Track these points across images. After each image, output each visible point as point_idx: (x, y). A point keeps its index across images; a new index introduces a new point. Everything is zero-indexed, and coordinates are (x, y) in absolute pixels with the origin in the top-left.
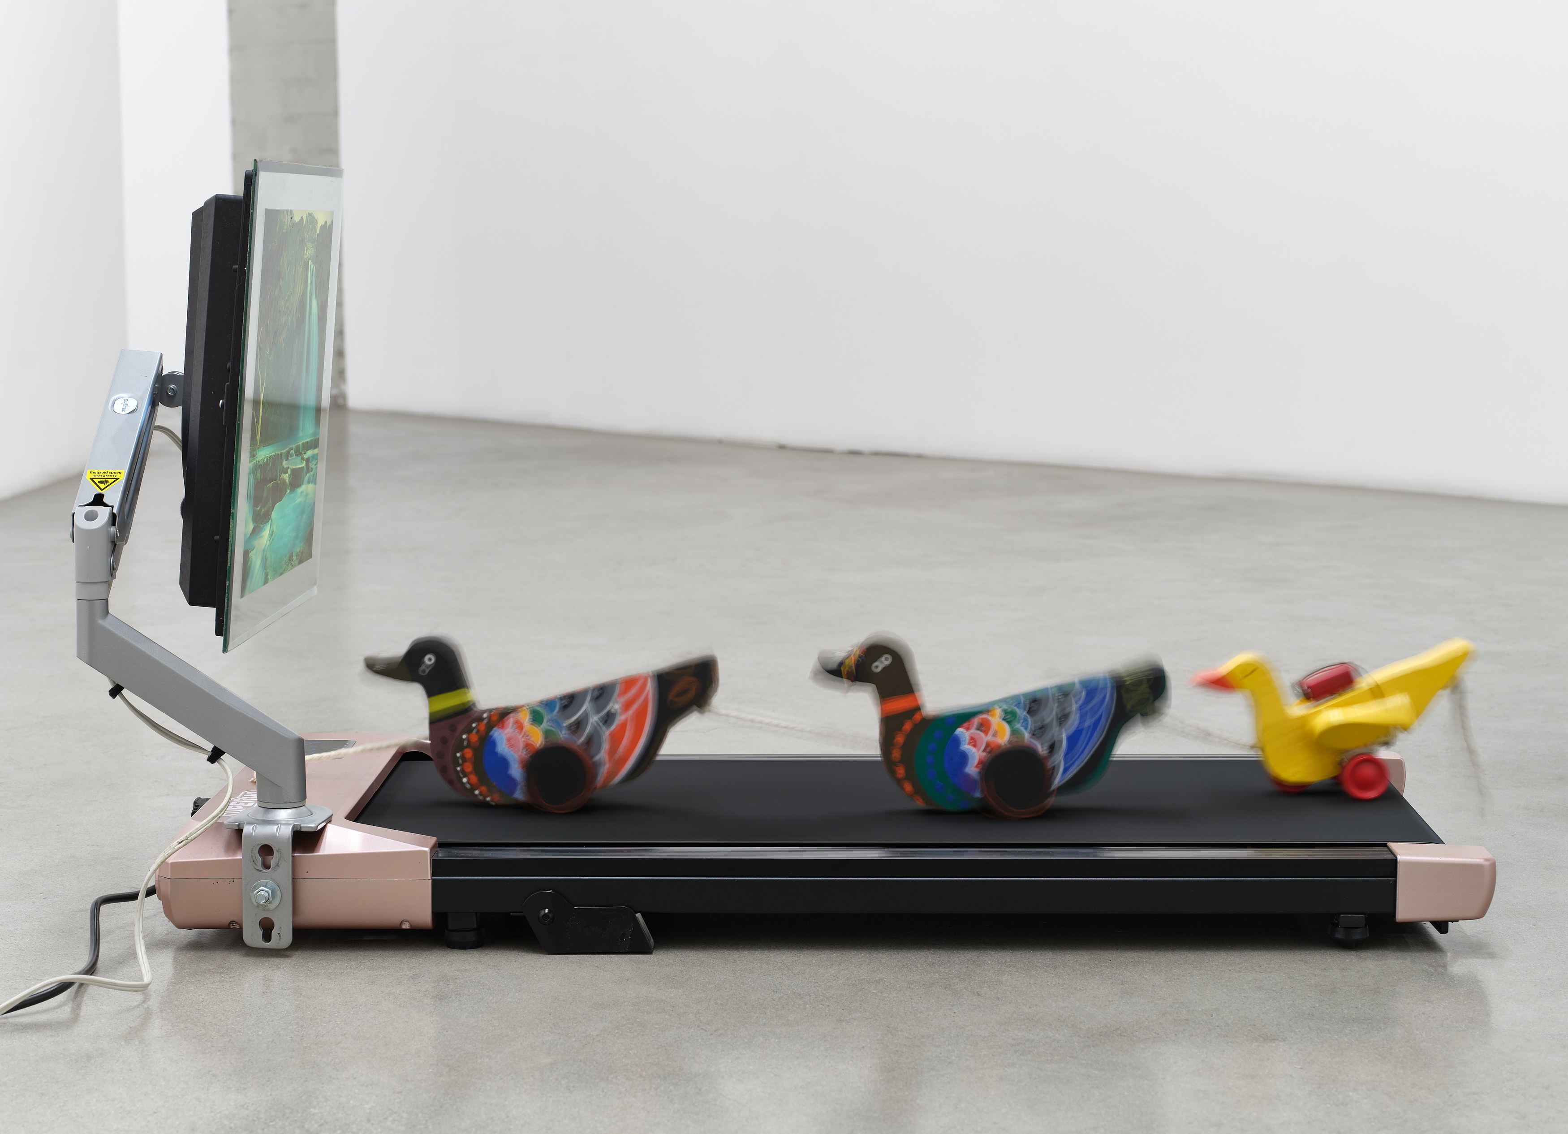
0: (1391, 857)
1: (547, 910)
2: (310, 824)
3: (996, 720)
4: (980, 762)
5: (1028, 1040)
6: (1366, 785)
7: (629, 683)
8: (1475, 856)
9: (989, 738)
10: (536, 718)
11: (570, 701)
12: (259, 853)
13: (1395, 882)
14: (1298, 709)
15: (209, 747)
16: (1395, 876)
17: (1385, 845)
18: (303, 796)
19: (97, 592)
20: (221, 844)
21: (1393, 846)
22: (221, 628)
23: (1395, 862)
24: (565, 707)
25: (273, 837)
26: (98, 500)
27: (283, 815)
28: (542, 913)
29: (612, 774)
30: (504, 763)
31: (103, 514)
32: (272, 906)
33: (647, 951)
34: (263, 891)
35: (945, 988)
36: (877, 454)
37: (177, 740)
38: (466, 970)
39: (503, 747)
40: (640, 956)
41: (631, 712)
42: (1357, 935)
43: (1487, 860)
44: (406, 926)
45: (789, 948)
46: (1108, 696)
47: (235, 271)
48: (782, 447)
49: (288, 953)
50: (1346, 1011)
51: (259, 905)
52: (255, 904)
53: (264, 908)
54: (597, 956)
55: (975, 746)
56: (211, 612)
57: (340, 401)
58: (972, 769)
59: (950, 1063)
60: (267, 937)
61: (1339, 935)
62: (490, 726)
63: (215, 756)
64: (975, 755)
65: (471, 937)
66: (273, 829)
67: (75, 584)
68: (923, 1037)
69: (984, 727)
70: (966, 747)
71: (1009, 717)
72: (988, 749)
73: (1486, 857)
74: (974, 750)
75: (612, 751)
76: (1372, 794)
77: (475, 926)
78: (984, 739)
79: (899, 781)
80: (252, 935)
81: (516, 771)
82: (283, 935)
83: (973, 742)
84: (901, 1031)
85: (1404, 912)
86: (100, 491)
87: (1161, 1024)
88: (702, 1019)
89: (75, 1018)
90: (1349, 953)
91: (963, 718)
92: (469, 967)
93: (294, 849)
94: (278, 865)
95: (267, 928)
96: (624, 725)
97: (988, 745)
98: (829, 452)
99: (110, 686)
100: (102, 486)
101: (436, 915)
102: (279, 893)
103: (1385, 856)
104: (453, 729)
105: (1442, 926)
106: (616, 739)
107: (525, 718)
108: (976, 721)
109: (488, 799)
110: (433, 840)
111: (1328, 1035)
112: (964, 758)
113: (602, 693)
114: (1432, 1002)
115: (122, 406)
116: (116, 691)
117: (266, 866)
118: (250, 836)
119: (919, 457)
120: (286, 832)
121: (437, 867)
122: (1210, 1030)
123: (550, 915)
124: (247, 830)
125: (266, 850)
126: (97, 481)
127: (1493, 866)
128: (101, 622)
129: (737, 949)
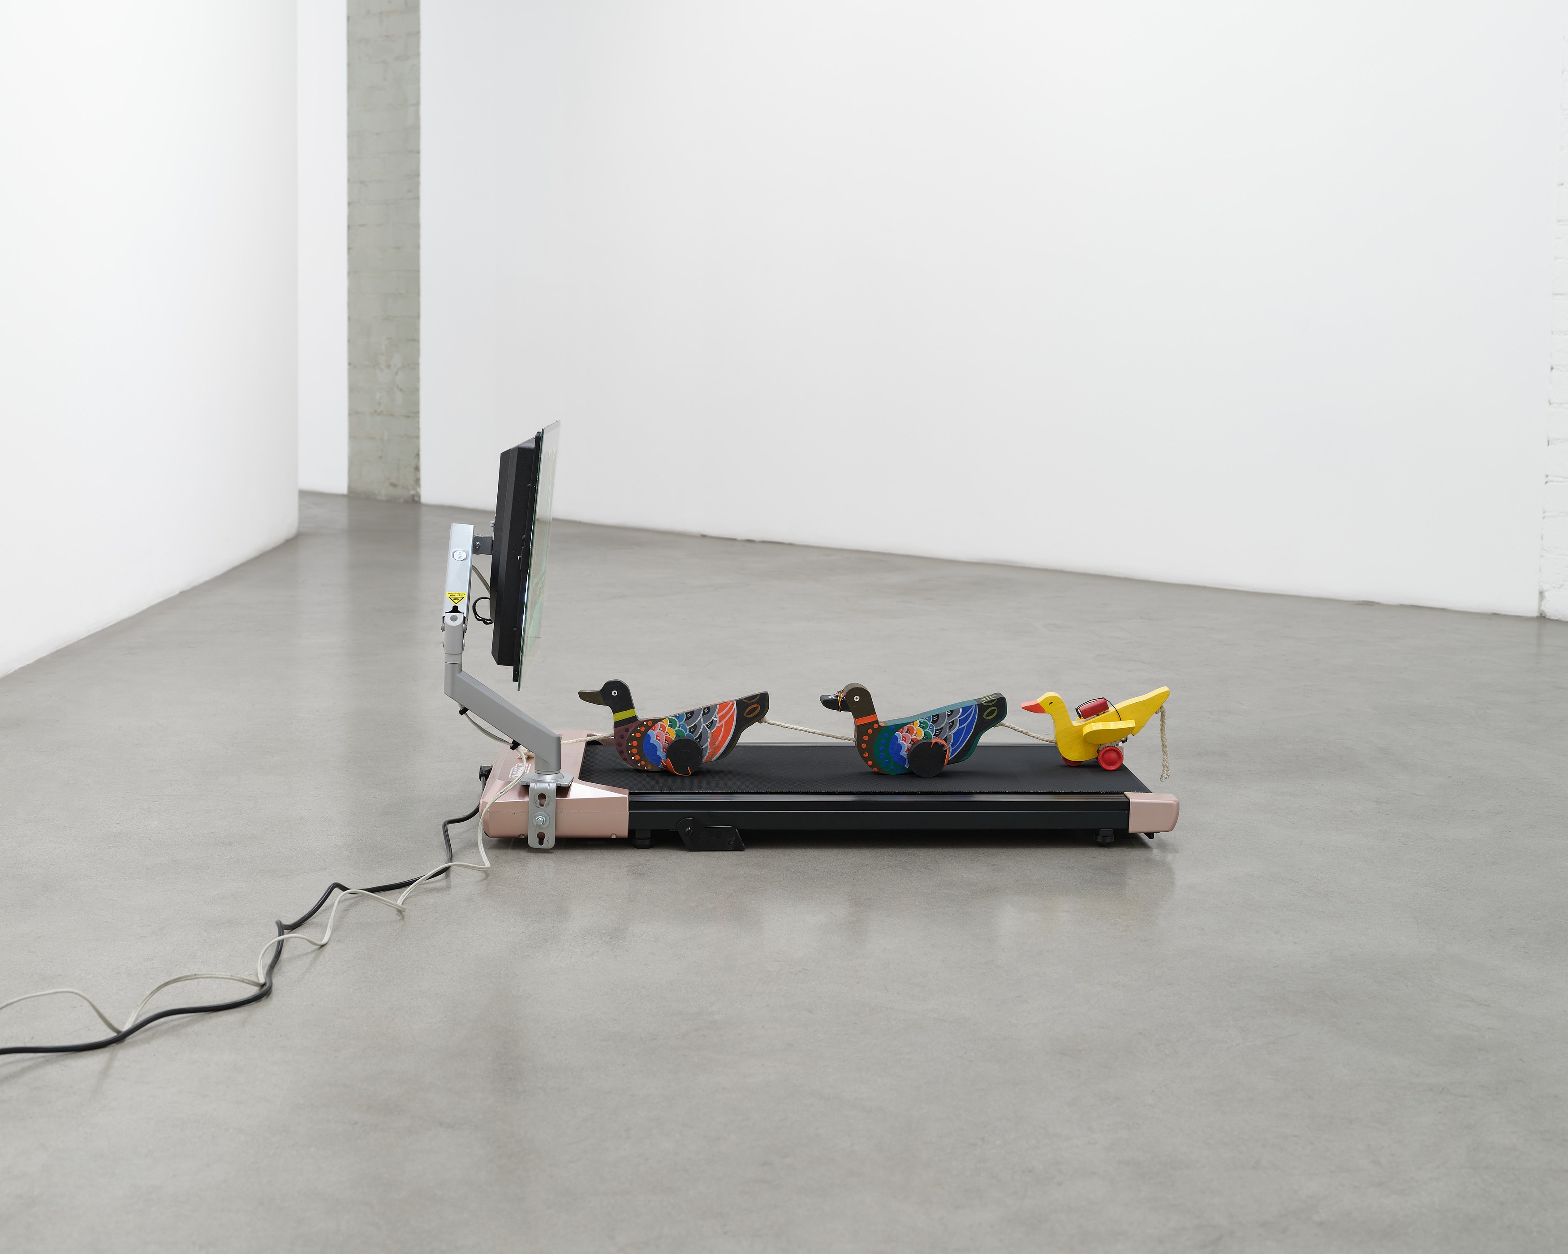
0: (1126, 800)
1: (689, 828)
2: (564, 783)
3: (916, 727)
4: (908, 749)
5: (952, 894)
6: (1112, 763)
7: (723, 705)
8: (1168, 798)
9: (913, 737)
10: (672, 724)
11: (691, 715)
12: (538, 797)
13: (1129, 812)
14: (1077, 722)
15: (511, 741)
16: (1129, 810)
17: (1123, 793)
18: (559, 767)
19: (454, 659)
20: (516, 793)
21: (1127, 794)
22: (516, 677)
23: (1128, 803)
24: (687, 718)
25: (546, 789)
26: (455, 610)
27: (549, 777)
28: (687, 830)
29: (713, 754)
30: (654, 748)
31: (460, 617)
32: (544, 826)
33: (742, 850)
34: (541, 818)
35: (903, 868)
36: (764, 542)
37: (494, 737)
38: (650, 860)
39: (653, 740)
40: (739, 852)
41: (723, 722)
42: (1109, 840)
43: (1175, 801)
44: (614, 837)
45: (815, 848)
46: (974, 713)
47: (529, 487)
48: (704, 536)
49: (553, 851)
50: (1108, 879)
51: (537, 825)
52: (535, 824)
53: (540, 827)
54: (716, 852)
55: (905, 741)
56: (511, 669)
57: (416, 499)
58: (904, 753)
59: (916, 906)
60: (541, 842)
61: (1099, 840)
62: (648, 728)
63: (515, 745)
64: (906, 745)
65: (647, 842)
66: (546, 785)
67: (444, 655)
68: (899, 893)
69: (911, 731)
70: (900, 741)
71: (923, 725)
72: (912, 743)
73: (1174, 800)
74: (905, 743)
75: (713, 742)
76: (1112, 768)
77: (650, 837)
78: (910, 737)
79: (864, 759)
80: (533, 842)
81: (661, 753)
82: (550, 842)
83: (904, 739)
84: (887, 890)
85: (1131, 830)
86: (455, 605)
87: (1017, 886)
88: (783, 884)
89: (448, 887)
90: (1104, 849)
91: (899, 727)
92: (650, 859)
93: (557, 796)
94: (548, 804)
95: (541, 838)
96: (720, 728)
97: (912, 741)
98: (734, 540)
99: (459, 709)
100: (456, 601)
101: (631, 831)
102: (548, 819)
103: (1123, 799)
104: (627, 730)
105: (1150, 835)
106: (715, 736)
107: (666, 724)
108: (906, 728)
109: (645, 768)
110: (627, 791)
111: (1101, 891)
112: (900, 747)
113: (708, 711)
114: (1150, 874)
115: (458, 556)
116: (463, 711)
117: (542, 805)
118: (533, 789)
119: (790, 544)
120: (553, 786)
121: (632, 805)
122: (1042, 889)
123: (692, 831)
124: (532, 785)
125: (542, 796)
126: (453, 598)
127: (1178, 804)
128: (458, 675)
129: (788, 848)
